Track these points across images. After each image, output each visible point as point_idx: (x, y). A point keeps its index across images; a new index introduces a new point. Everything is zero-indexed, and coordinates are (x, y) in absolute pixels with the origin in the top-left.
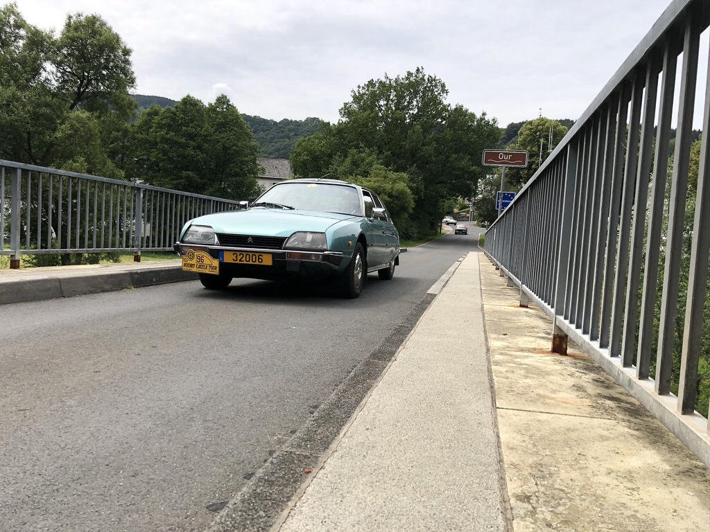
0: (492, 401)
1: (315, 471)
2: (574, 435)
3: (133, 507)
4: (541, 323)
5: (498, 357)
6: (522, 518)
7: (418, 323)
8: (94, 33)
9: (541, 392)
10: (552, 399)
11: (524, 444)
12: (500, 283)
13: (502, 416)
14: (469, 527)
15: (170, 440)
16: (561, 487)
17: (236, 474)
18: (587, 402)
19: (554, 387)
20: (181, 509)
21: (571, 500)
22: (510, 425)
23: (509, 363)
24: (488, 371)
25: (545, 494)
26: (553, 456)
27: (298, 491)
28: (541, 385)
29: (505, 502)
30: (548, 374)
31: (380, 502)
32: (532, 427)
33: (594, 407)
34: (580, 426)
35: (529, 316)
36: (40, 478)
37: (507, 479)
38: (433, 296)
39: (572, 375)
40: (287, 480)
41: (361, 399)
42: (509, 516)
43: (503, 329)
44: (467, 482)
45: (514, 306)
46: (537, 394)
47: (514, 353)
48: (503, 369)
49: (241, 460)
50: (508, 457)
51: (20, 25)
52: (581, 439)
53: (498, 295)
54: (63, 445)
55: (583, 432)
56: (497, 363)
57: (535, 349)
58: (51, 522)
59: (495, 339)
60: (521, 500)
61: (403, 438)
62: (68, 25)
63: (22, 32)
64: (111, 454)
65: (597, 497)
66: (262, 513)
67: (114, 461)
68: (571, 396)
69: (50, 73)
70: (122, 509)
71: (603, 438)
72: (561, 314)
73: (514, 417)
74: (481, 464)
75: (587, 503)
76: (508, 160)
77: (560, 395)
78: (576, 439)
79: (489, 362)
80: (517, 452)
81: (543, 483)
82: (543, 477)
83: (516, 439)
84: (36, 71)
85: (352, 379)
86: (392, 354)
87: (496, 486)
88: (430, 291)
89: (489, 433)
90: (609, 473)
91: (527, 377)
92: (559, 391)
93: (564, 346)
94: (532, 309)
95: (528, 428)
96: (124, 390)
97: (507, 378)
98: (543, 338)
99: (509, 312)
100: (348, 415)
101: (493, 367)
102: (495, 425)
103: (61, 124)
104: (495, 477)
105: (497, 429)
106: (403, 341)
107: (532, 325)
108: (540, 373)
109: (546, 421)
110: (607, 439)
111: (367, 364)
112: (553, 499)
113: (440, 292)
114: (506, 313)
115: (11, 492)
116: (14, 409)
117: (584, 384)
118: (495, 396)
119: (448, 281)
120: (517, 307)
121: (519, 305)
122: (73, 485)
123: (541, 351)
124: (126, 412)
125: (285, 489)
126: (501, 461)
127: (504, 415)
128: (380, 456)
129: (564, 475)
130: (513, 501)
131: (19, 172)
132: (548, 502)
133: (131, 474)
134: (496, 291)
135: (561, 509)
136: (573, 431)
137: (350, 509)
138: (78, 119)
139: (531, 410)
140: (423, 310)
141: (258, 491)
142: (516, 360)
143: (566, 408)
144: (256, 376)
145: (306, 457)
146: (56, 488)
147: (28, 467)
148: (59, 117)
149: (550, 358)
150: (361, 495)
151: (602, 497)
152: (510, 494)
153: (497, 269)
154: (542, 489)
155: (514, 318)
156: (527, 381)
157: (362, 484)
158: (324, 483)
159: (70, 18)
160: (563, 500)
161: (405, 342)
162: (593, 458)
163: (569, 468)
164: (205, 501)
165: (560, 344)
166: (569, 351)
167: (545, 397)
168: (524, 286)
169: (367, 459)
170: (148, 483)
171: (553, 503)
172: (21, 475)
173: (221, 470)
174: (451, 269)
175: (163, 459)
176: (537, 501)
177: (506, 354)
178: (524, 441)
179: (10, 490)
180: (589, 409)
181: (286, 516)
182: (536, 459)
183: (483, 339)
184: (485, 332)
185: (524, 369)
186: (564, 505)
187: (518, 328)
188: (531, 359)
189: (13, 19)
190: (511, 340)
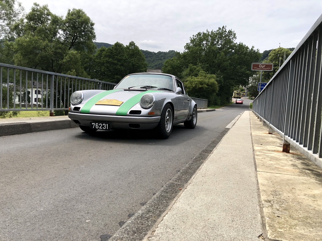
0: (255, 169)
1: (183, 189)
2: (291, 182)
3: (113, 202)
4: (278, 141)
5: (258, 153)
6: (267, 207)
7: (222, 139)
8: (79, 17)
9: (277, 166)
10: (282, 169)
11: (268, 184)
12: (259, 124)
13: (259, 174)
14: (245, 209)
15: (122, 181)
16: (284, 199)
17: (150, 193)
18: (298, 170)
19: (283, 165)
20: (130, 204)
21: (288, 203)
22: (263, 177)
23: (263, 155)
24: (254, 158)
25: (277, 200)
26: (281, 188)
27: (177, 195)
28: (277, 164)
29: (260, 202)
30: (280, 160)
31: (210, 200)
32: (272, 178)
33: (300, 172)
34: (293, 179)
35: (273, 138)
36: (76, 191)
37: (261, 195)
38: (229, 129)
39: (291, 161)
40: (173, 192)
41: (199, 167)
42: (262, 206)
43: (261, 143)
44: (244, 195)
46: (275, 167)
47: (265, 152)
48: (260, 158)
49: (151, 189)
50: (261, 188)
51: (49, 14)
52: (294, 183)
53: (259, 129)
54: (82, 181)
55: (295, 181)
56: (257, 155)
57: (275, 150)
58: (84, 205)
59: (257, 146)
60: (267, 202)
61: (218, 180)
62: (69, 13)
63: (50, 17)
64: (101, 185)
65: (299, 203)
66: (164, 201)
67: (102, 187)
68: (291, 168)
69: (61, 34)
70: (108, 203)
71: (303, 183)
72: (287, 135)
73: (265, 175)
74: (250, 190)
75: (294, 204)
76: (264, 68)
77: (285, 168)
78: (291, 183)
79: (254, 155)
80: (265, 186)
81: (276, 197)
82: (277, 195)
83: (265, 182)
84: (55, 34)
85: (195, 159)
86: (211, 151)
87: (257, 197)
88: (227, 127)
89: (254, 180)
90: (305, 195)
91: (271, 161)
92: (285, 166)
93: (288, 149)
94: (274, 135)
95: (270, 178)
96: (102, 162)
97: (262, 161)
98: (279, 146)
100: (194, 172)
101: (256, 157)
102: (256, 177)
103: (65, 56)
104: (256, 194)
105: (257, 178)
106: (215, 146)
107: (274, 141)
108: (277, 159)
109: (278, 176)
110: (305, 184)
111: (201, 154)
112: (280, 202)
113: (232, 127)
114: (262, 136)
115: (67, 196)
116: (62, 168)
117: (297, 164)
118: (256, 167)
119: (235, 123)
120: (267, 134)
121: (268, 133)
122: (89, 194)
123: (278, 151)
124: (104, 170)
125: (172, 195)
126: (258, 189)
127: (260, 173)
128: (209, 185)
129: (285, 195)
130: (263, 202)
131: (53, 76)
132: (278, 203)
133: (110, 192)
134: (258, 127)
135: (283, 205)
136: (290, 180)
137: (198, 201)
138: (72, 54)
139: (272, 172)
140: (224, 134)
141: (162, 194)
142: (266, 154)
143: (288, 172)
144: (153, 159)
145: (179, 185)
146: (83, 195)
147: (71, 188)
148: (64, 53)
149: (282, 154)
150: (202, 197)
151: (301, 203)
152: (262, 200)
153: (258, 118)
154: (276, 199)
155: (265, 138)
156: (271, 162)
157: (202, 194)
158: (187, 193)
159: (69, 10)
160: (284, 203)
161: (216, 147)
162: (298, 190)
163: (287, 193)
164: (139, 202)
165: (286, 148)
166: (290, 151)
167: (278, 168)
168: (271, 124)
169: (204, 186)
170: (117, 195)
171: (280, 203)
172: (70, 190)
173: (144, 192)
174: (237, 118)
175: (121, 187)
176: (274, 203)
177: (261, 152)
178: (269, 183)
179: (67, 195)
180: (299, 173)
181: (174, 202)
182: (273, 189)
183: (252, 146)
184: (252, 143)
185: (270, 158)
186: (285, 204)
187: (267, 142)
188: (273, 154)
189: (46, 12)
190: (264, 147)
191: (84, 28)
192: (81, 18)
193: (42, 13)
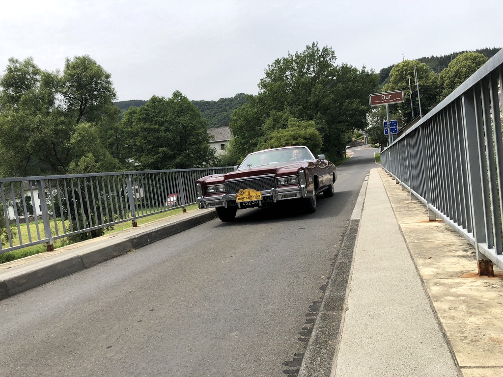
0: (452, 357)
5: (434, 290)
7: (353, 256)
8: (86, 69)
9: (492, 334)
12: (404, 198)
23: (447, 296)
24: (433, 311)
28: (488, 324)
30: (488, 305)
35: (441, 231)
38: (358, 221)
43: (426, 252)
45: (424, 222)
46: (490, 339)
47: (446, 281)
48: (445, 306)
51: (36, 72)
53: (408, 211)
56: (436, 298)
57: (462, 272)
59: (423, 265)
62: (68, 66)
63: (38, 77)
69: (60, 101)
72: (484, 243)
76: (389, 99)
79: (429, 297)
84: (51, 102)
86: (342, 299)
88: (353, 217)
91: (471, 314)
93: (490, 269)
94: (439, 222)
97: (453, 318)
98: (464, 256)
99: (422, 230)
101: (435, 304)
106: (346, 281)
107: (448, 241)
118: (452, 348)
119: (364, 202)
120: (428, 222)
121: (428, 219)
123: (469, 275)
140: (354, 239)
142: (453, 290)
149: (481, 282)
155: (430, 236)
156: (473, 319)
159: (68, 60)
165: (486, 268)
166: (495, 271)
167: (499, 341)
183: (414, 267)
184: (412, 257)
185: (463, 301)
187: (437, 248)
188: (464, 287)
189: (31, 70)
190: (437, 264)
191: (96, 84)
192: (88, 70)
193: (25, 73)
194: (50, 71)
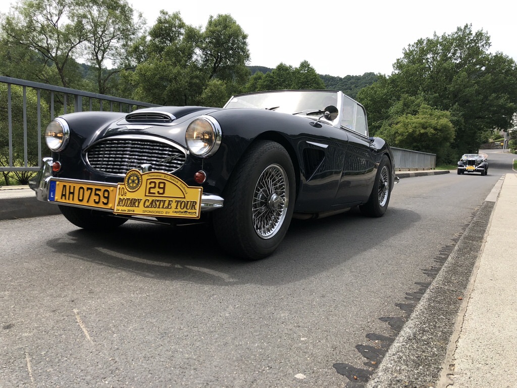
1: (466, 299)
8: (225, 27)
17: (389, 303)
20: (362, 317)
27: (461, 308)
38: (493, 203)
40: (448, 302)
41: (474, 263)
49: (388, 296)
51: (182, 25)
62: (210, 23)
63: (182, 31)
69: (198, 55)
84: (190, 56)
86: (481, 238)
100: (470, 271)
103: (205, 89)
111: (465, 243)
113: (497, 200)
125: (451, 307)
138: (215, 85)
145: (453, 291)
148: (203, 85)
158: (478, 306)
159: (212, 17)
161: (486, 231)
164: (376, 315)
169: (503, 296)
170: (334, 302)
173: (378, 300)
175: (336, 290)
181: (462, 319)
189: (177, 23)
191: (233, 44)
192: (228, 28)
193: (172, 25)
194: (194, 26)
